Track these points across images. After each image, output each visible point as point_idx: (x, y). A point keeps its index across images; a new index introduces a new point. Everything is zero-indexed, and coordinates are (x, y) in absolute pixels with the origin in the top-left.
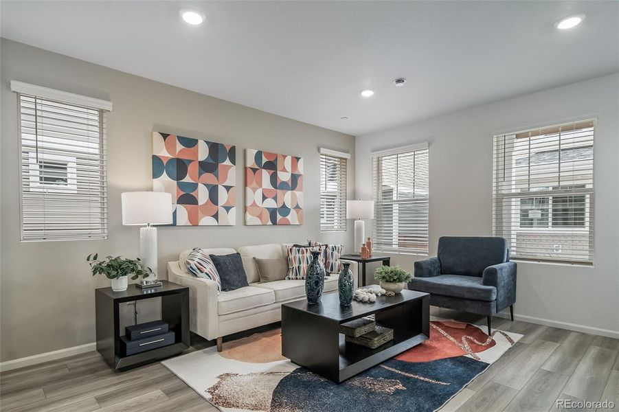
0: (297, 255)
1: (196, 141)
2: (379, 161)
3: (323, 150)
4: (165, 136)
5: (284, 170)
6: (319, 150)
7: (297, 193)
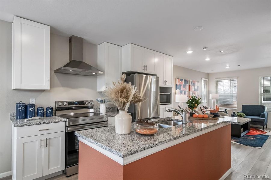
0: (206, 110)
1: (182, 79)
2: (217, 82)
3: (203, 79)
4: (178, 79)
5: (196, 86)
6: (202, 79)
7: (198, 92)
